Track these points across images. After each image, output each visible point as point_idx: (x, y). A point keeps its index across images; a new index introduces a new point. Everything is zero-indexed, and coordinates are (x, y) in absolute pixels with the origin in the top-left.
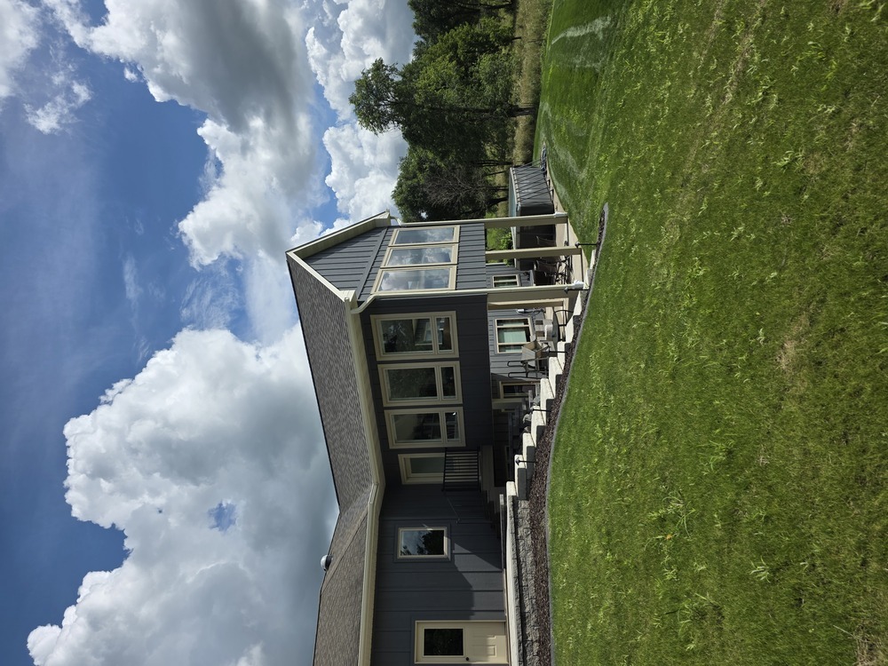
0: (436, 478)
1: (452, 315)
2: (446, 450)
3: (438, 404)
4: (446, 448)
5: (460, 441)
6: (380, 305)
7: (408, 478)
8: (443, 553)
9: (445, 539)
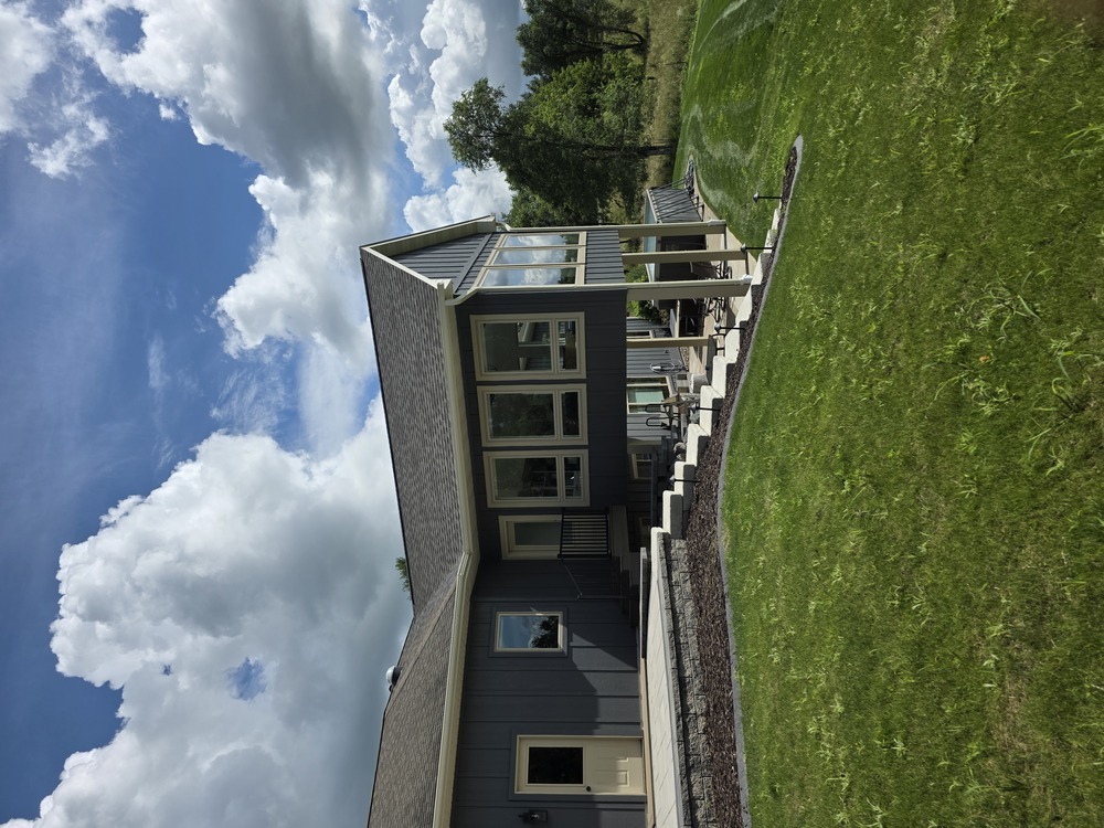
0: (549, 551)
1: (579, 318)
2: (564, 511)
3: (556, 445)
4: (563, 508)
5: (583, 500)
6: (483, 302)
7: (510, 551)
8: (556, 646)
9: (560, 627)
